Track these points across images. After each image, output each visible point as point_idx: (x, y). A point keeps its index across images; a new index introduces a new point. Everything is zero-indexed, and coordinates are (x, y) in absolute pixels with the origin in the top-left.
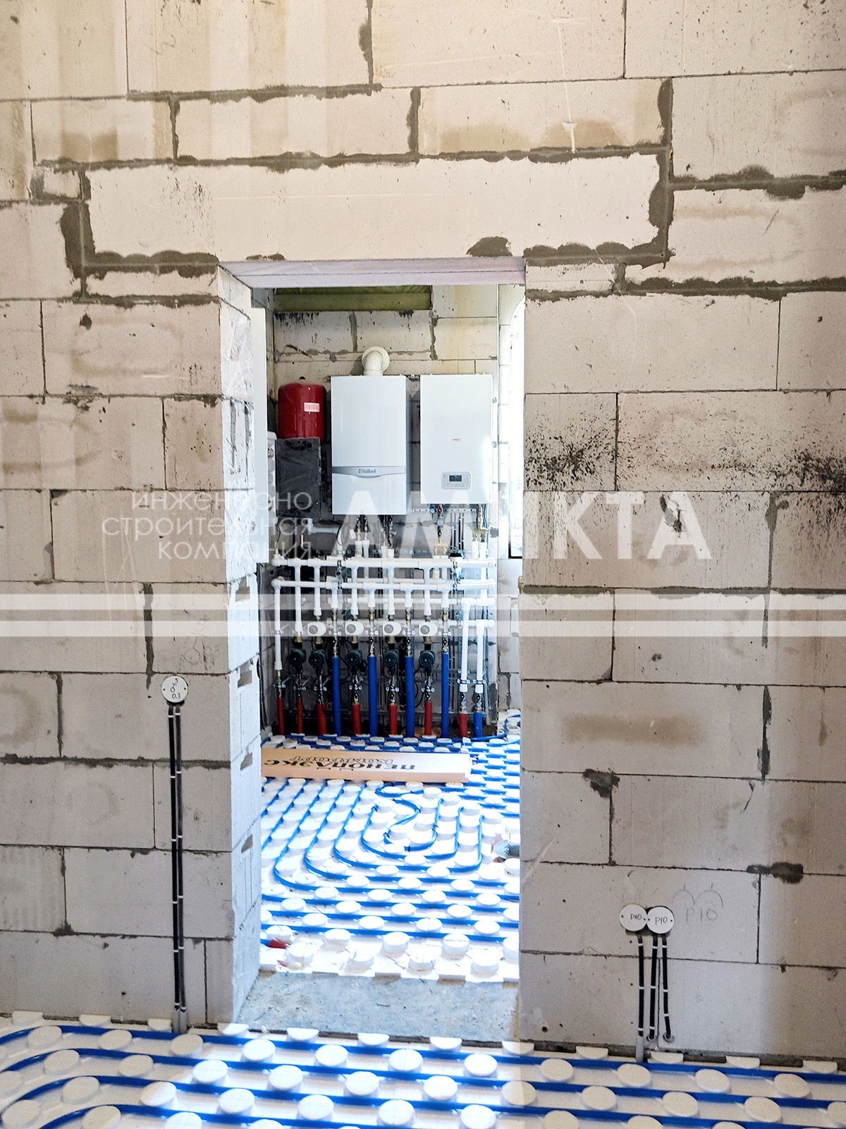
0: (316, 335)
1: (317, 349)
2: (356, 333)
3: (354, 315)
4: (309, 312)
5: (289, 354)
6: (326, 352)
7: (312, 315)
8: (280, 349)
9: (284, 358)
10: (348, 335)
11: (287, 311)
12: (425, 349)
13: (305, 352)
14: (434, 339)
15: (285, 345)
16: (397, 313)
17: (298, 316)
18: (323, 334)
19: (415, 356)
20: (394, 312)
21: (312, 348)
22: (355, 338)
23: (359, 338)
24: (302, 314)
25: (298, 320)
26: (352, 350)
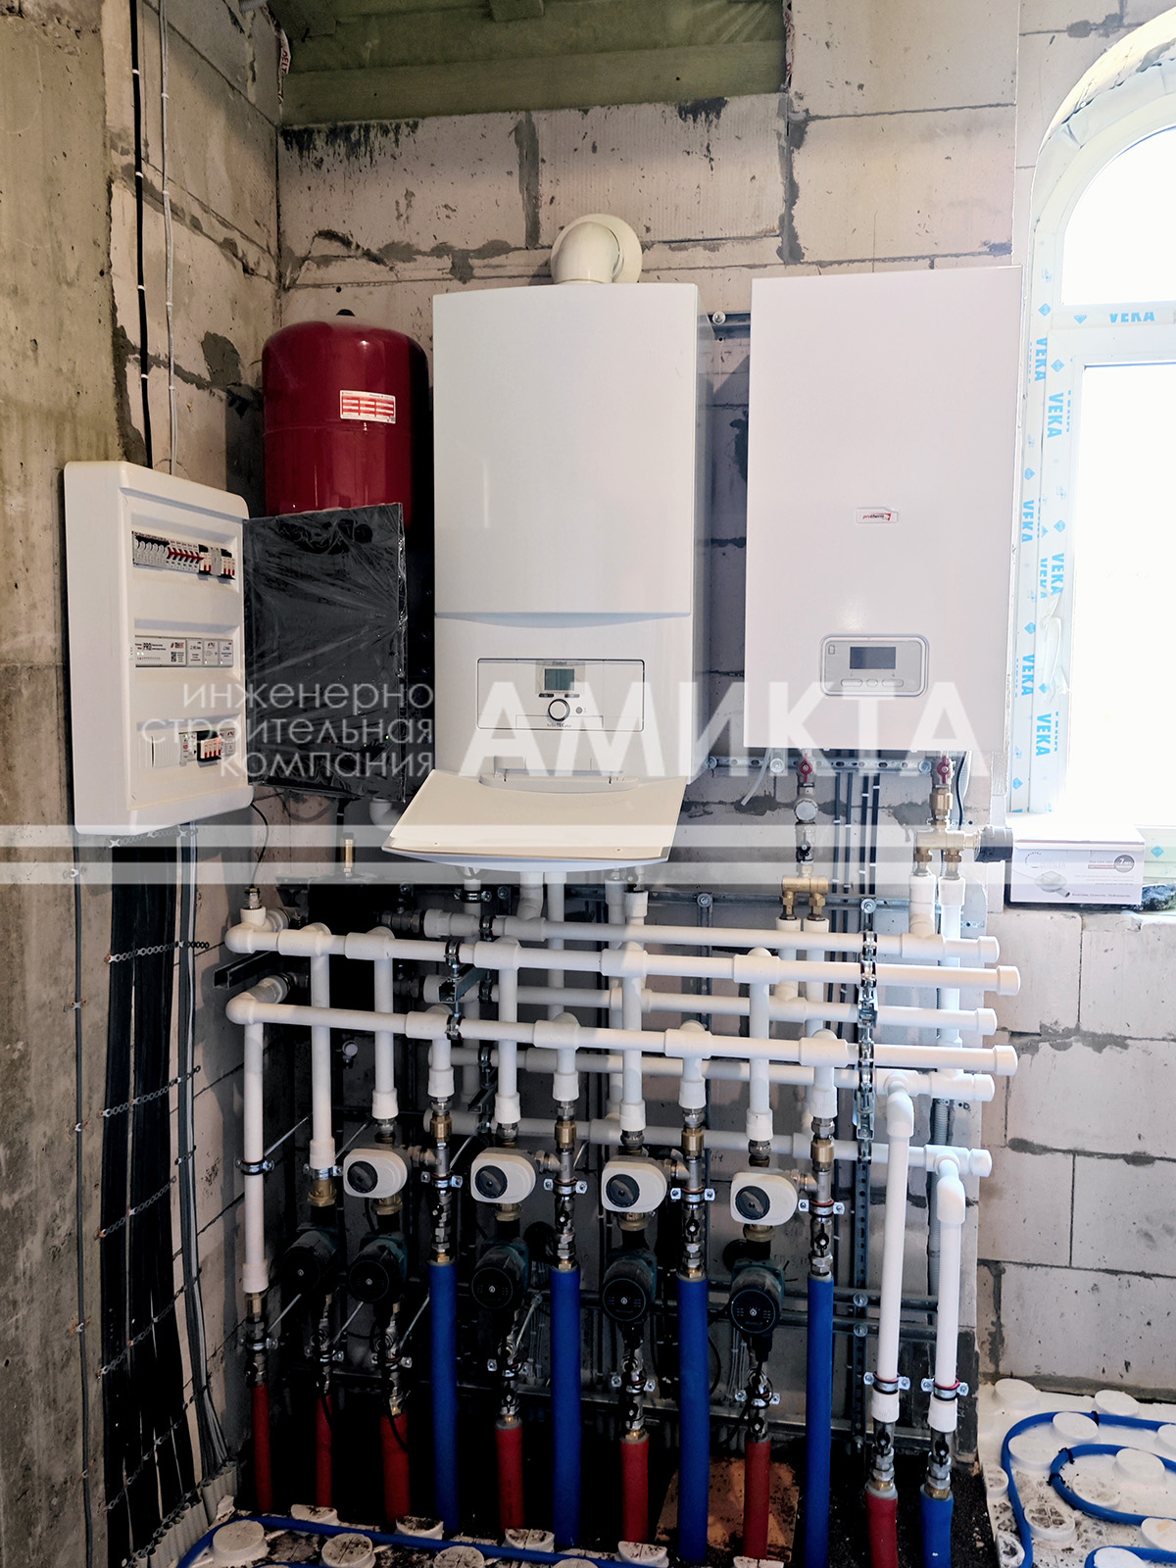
0: (409, 195)
1: (414, 241)
2: (537, 183)
3: (529, 121)
4: (386, 122)
5: (325, 261)
6: (440, 250)
7: (398, 127)
8: (299, 245)
9: (310, 273)
10: (510, 192)
11: (318, 121)
12: (763, 227)
13: (374, 250)
14: (792, 192)
15: (312, 231)
16: (671, 111)
17: (354, 136)
18: (431, 194)
19: (729, 253)
20: (660, 106)
21: (399, 236)
22: (533, 202)
23: (545, 199)
24: (367, 129)
25: (353, 149)
26: (522, 242)
